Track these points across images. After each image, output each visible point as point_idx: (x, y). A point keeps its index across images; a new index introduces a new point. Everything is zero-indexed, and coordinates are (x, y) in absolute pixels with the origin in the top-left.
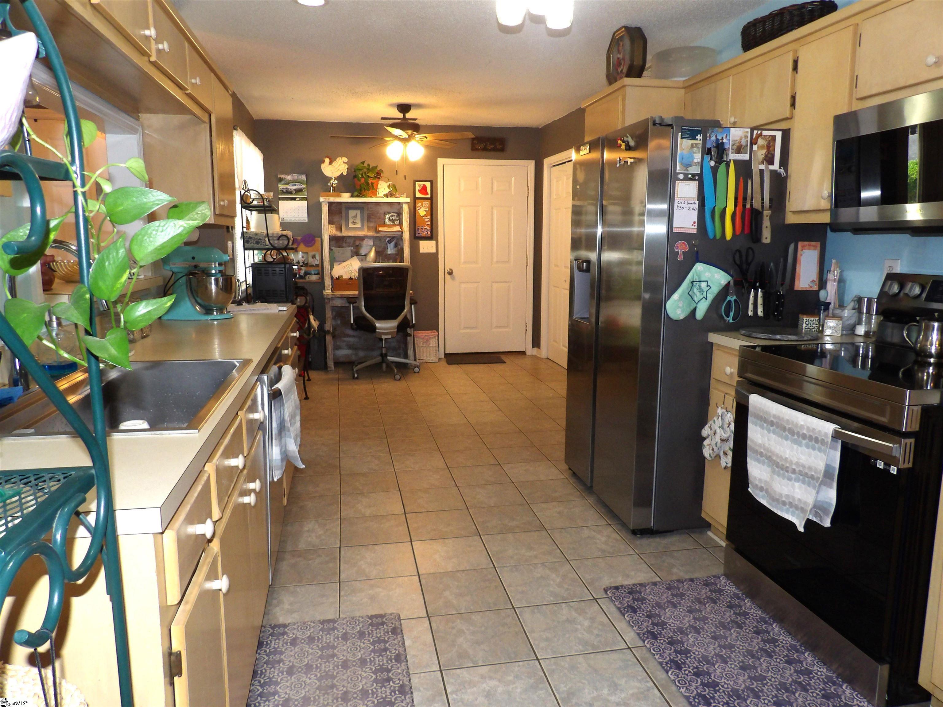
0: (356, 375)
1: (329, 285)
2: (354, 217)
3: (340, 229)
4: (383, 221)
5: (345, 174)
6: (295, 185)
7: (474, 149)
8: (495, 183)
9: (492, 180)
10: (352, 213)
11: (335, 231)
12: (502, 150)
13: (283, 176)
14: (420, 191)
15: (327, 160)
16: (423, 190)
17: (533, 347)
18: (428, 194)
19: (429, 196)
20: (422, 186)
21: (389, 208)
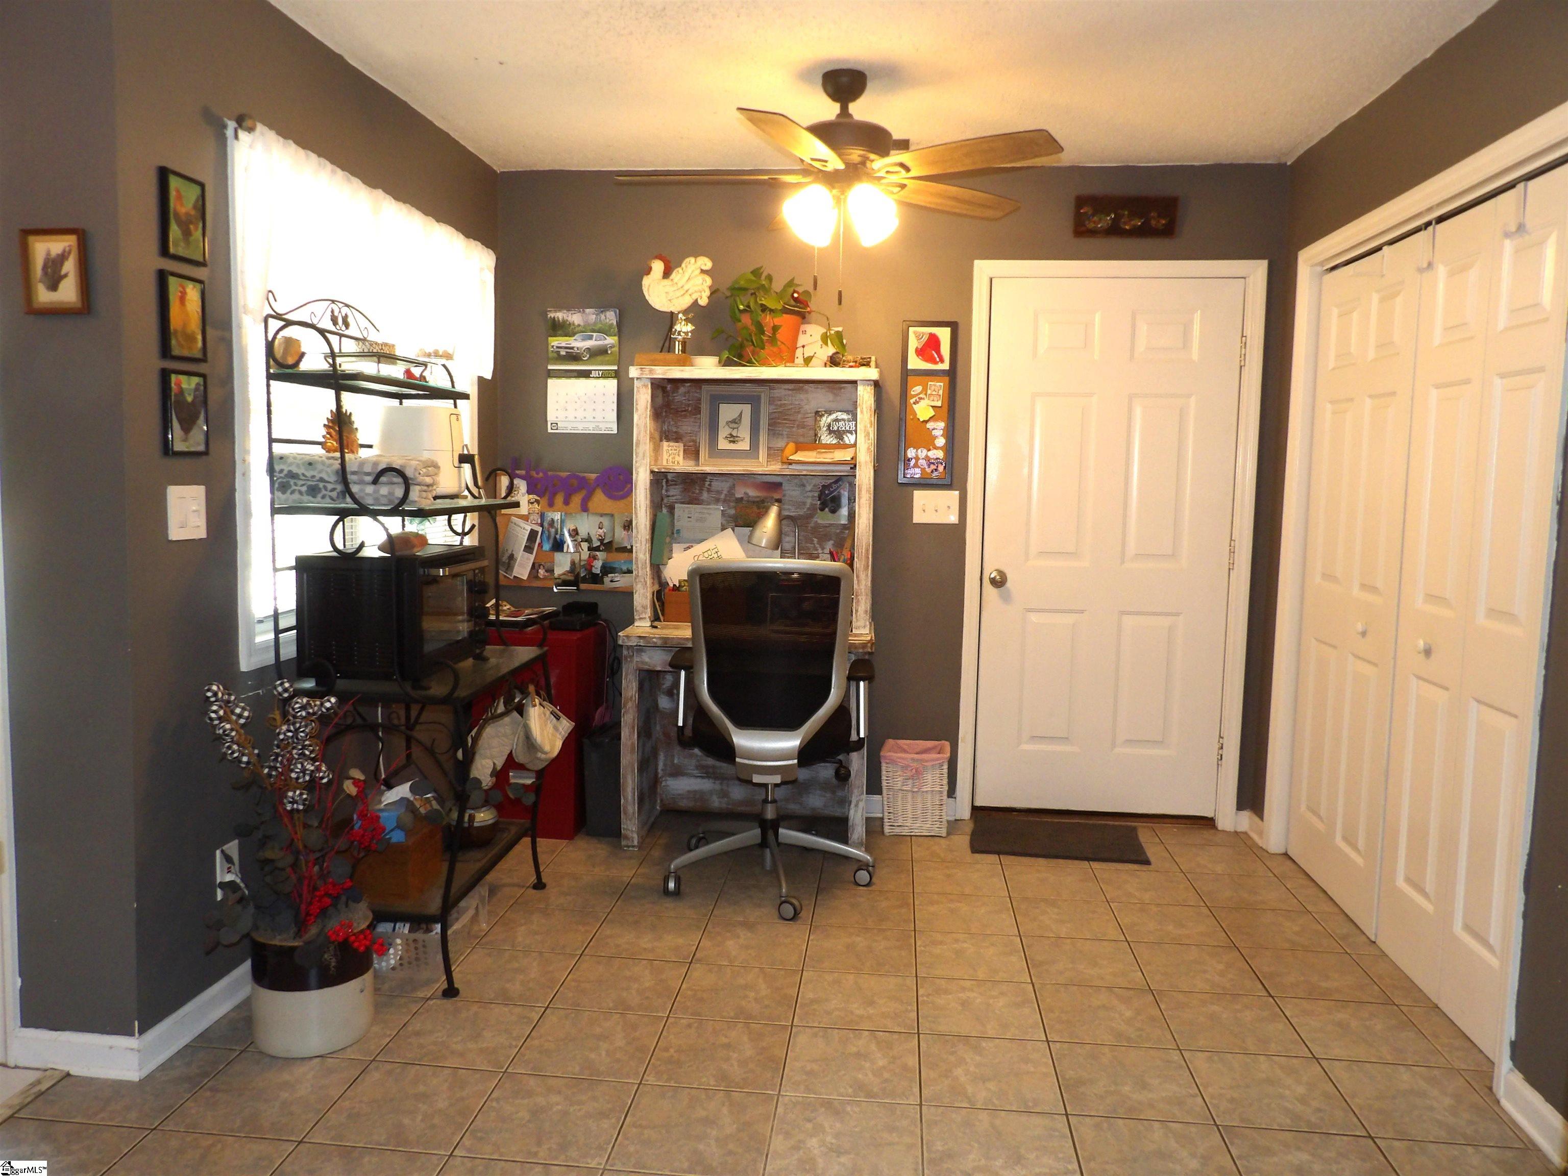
0: (671, 885)
1: (644, 607)
2: (734, 421)
3: (693, 453)
4: (812, 433)
5: (703, 302)
6: (591, 338)
7: (1081, 230)
8: (1143, 329)
9: (1134, 318)
10: (728, 412)
11: (680, 458)
12: (1168, 231)
13: (560, 315)
14: (920, 352)
15: (658, 267)
16: (931, 347)
17: (1240, 806)
18: (942, 360)
19: (945, 366)
20: (925, 338)
21: (830, 396)
